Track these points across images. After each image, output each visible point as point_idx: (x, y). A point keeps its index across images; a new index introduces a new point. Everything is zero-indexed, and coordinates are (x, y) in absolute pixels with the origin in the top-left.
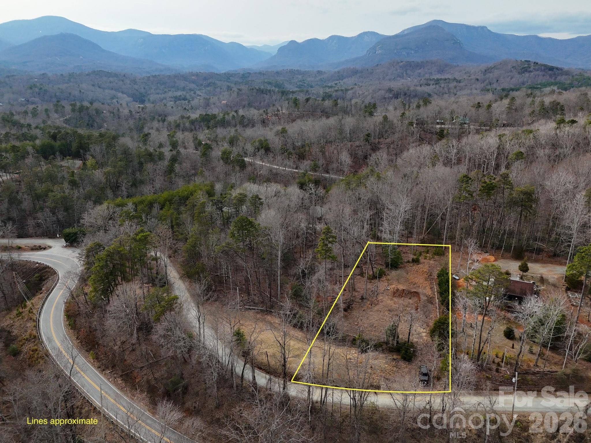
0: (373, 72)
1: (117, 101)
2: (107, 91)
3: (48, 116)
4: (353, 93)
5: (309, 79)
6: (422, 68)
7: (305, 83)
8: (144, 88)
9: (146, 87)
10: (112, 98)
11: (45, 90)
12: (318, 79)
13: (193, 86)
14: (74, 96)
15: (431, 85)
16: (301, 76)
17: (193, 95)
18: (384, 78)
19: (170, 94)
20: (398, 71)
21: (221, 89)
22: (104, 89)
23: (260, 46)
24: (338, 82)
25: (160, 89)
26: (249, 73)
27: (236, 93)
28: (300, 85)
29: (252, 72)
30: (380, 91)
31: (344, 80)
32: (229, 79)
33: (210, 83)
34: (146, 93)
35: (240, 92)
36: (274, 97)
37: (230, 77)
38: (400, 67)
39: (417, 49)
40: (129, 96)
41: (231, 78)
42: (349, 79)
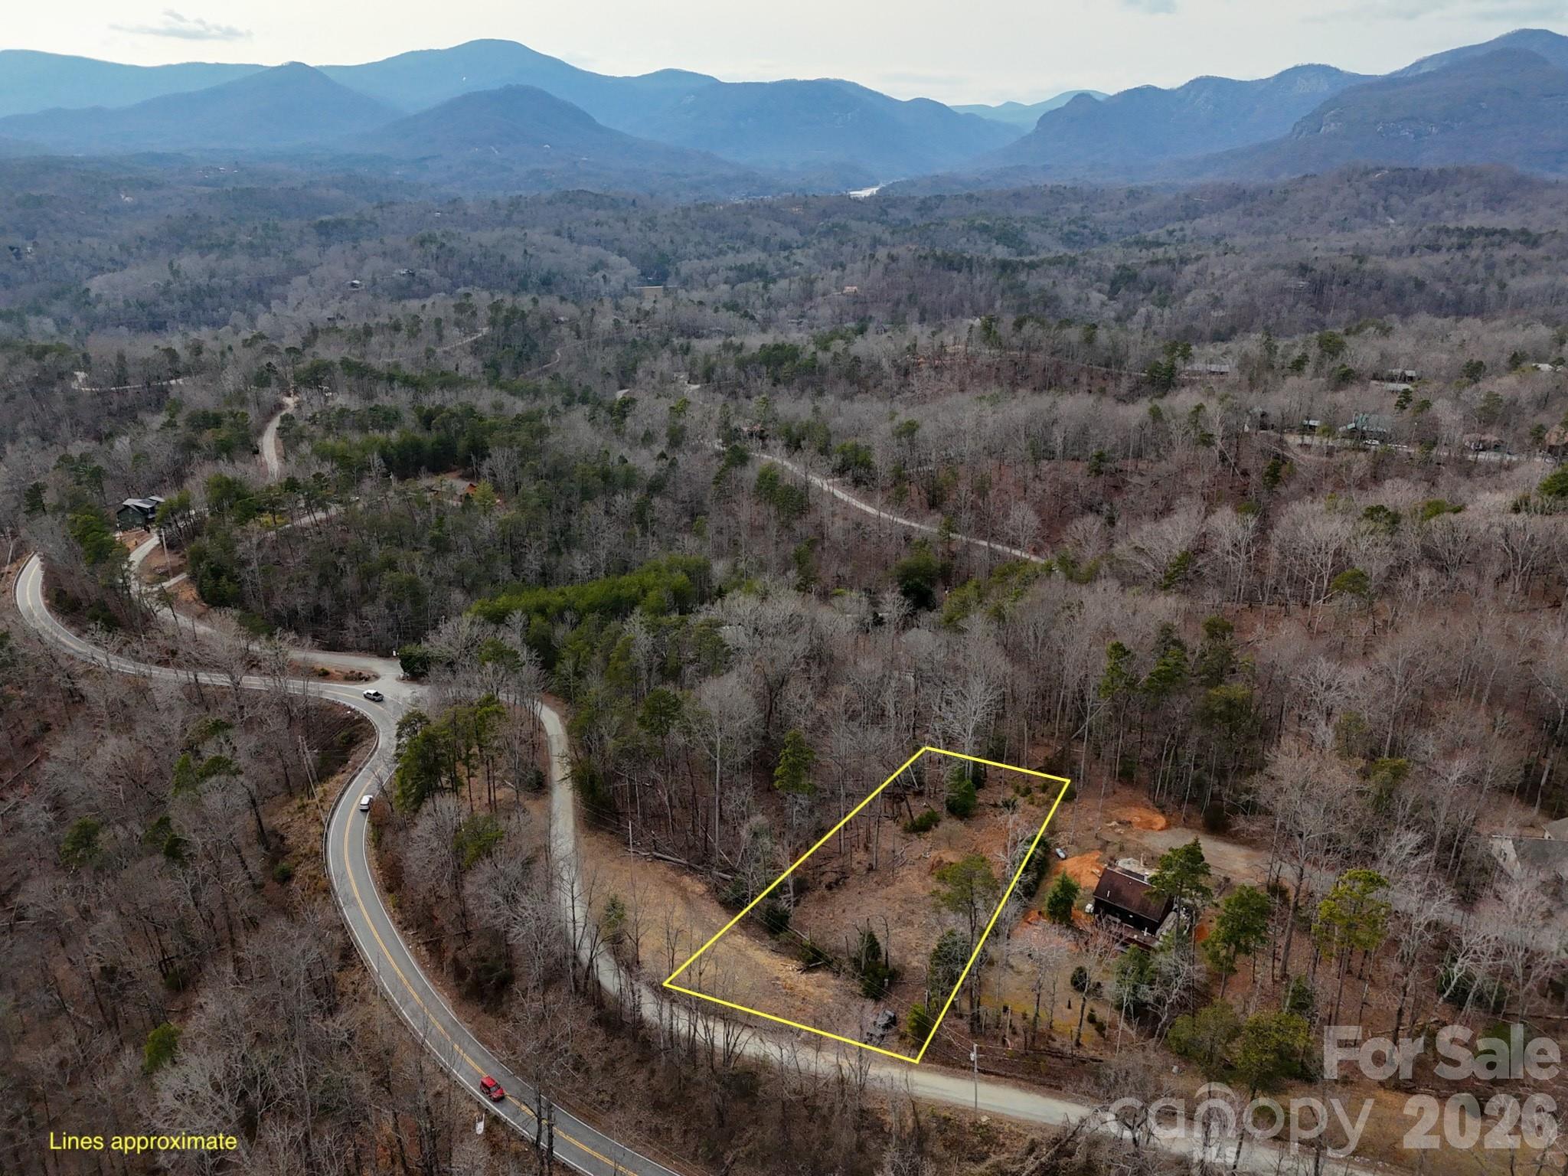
0: (1286, 200)
1: (604, 277)
2: (585, 249)
3: (440, 337)
4: (1197, 273)
5: (1099, 216)
6: (1438, 191)
7: (1085, 227)
8: (672, 242)
9: (678, 239)
10: (595, 269)
11: (450, 250)
12: (1124, 213)
13: (790, 234)
14: (511, 264)
15: (1444, 250)
16: (1081, 205)
17: (784, 263)
18: (1313, 218)
19: (731, 259)
20: (1363, 197)
21: (855, 246)
22: (581, 242)
23: (993, 104)
24: (1178, 225)
25: (708, 244)
26: (941, 198)
27: (880, 267)
28: (1070, 232)
29: (947, 195)
30: (1272, 272)
31: (1198, 220)
32: (886, 213)
33: (835, 226)
34: (674, 253)
35: (894, 265)
36: (978, 280)
37: (889, 206)
38: (1371, 185)
39: (1449, 121)
40: (632, 263)
41: (890, 210)
42: (1214, 216)
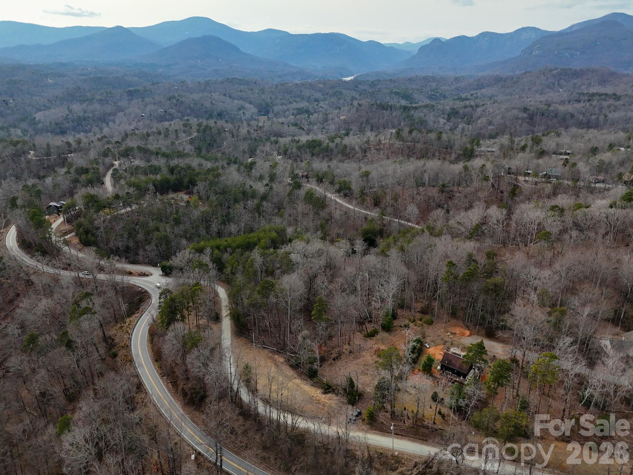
0: (518, 81)
1: (243, 113)
2: (236, 101)
3: (177, 137)
5: (443, 88)
6: (580, 78)
7: (437, 92)
8: (271, 98)
9: (273, 97)
10: (240, 109)
11: (181, 102)
12: (453, 87)
13: (319, 95)
14: (206, 108)
15: (582, 102)
16: (436, 83)
17: (316, 107)
18: (529, 89)
19: (294, 105)
20: (549, 80)
21: (345, 100)
22: (234, 99)
23: (400, 43)
24: (475, 92)
25: (285, 99)
26: (379, 81)
27: (355, 109)
28: (431, 94)
29: (382, 79)
30: (513, 111)
31: (483, 90)
32: (357, 87)
33: (336, 92)
34: (272, 103)
35: (360, 108)
36: (394, 114)
38: (553, 76)
39: (584, 50)
40: (255, 107)
41: (359, 86)
42: (489, 88)
